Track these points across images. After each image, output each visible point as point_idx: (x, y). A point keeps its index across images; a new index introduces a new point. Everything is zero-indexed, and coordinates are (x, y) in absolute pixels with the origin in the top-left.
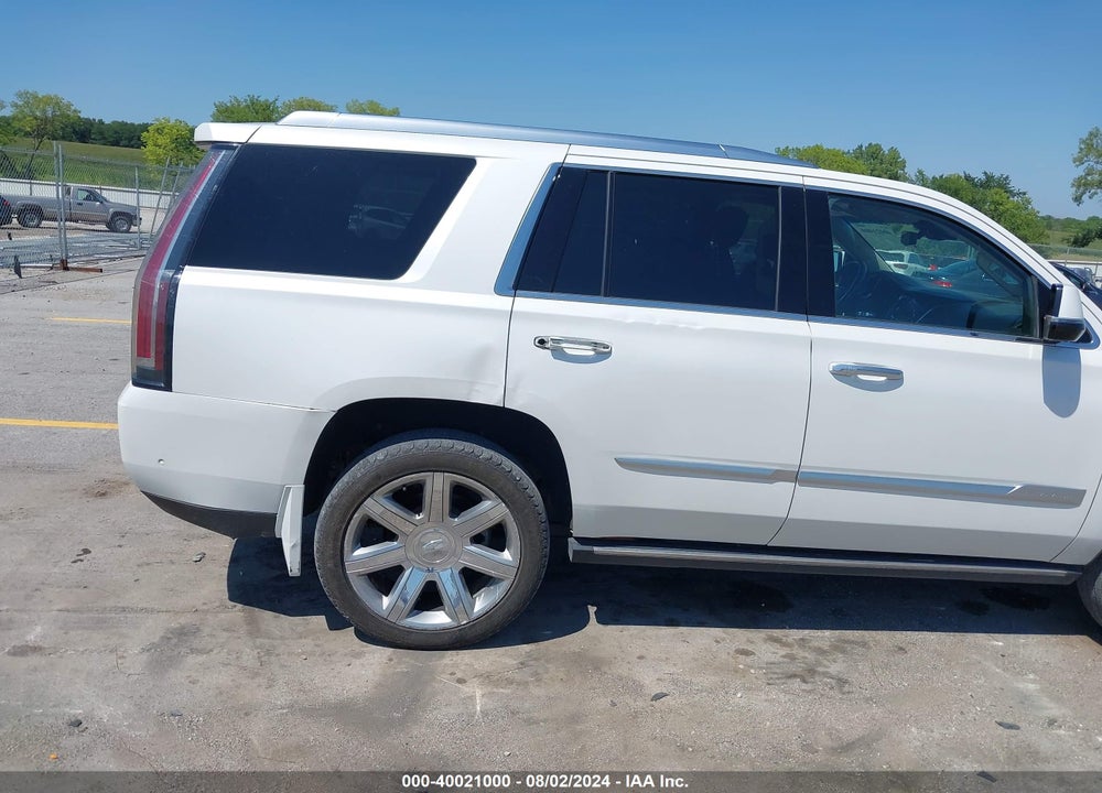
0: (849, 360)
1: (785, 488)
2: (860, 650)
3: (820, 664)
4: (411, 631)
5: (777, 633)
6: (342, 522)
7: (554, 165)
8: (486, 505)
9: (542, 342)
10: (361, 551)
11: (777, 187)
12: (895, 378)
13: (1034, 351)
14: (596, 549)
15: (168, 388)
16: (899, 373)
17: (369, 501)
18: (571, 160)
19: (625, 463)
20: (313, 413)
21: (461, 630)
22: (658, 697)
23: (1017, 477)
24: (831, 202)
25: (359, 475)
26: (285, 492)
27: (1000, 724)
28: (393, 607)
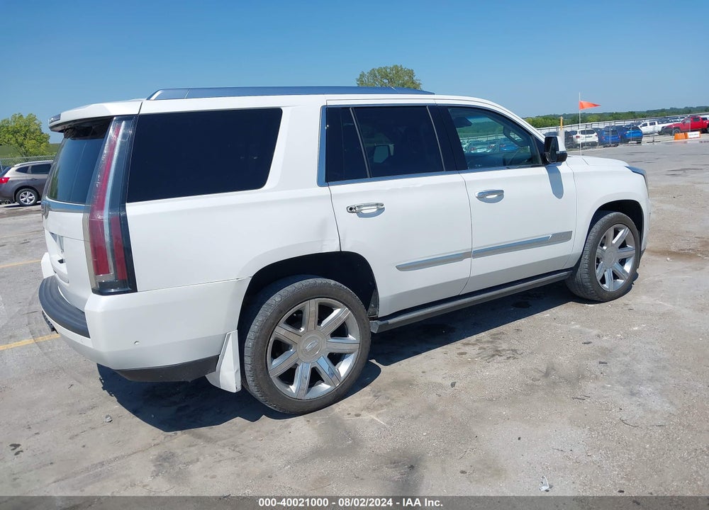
0: (483, 189)
1: (467, 261)
2: (503, 336)
3: (498, 347)
4: (311, 401)
5: (464, 341)
6: (264, 346)
7: (323, 107)
8: (336, 312)
9: (351, 209)
10: (275, 362)
11: (425, 107)
12: (500, 193)
13: (542, 171)
14: (389, 321)
15: (135, 290)
16: (502, 191)
17: (277, 329)
18: (331, 103)
19: (401, 268)
20: (240, 281)
21: (337, 390)
22: (453, 385)
23: (548, 231)
24: (449, 110)
25: (269, 314)
26: (225, 338)
27: (585, 343)
28: (299, 389)
